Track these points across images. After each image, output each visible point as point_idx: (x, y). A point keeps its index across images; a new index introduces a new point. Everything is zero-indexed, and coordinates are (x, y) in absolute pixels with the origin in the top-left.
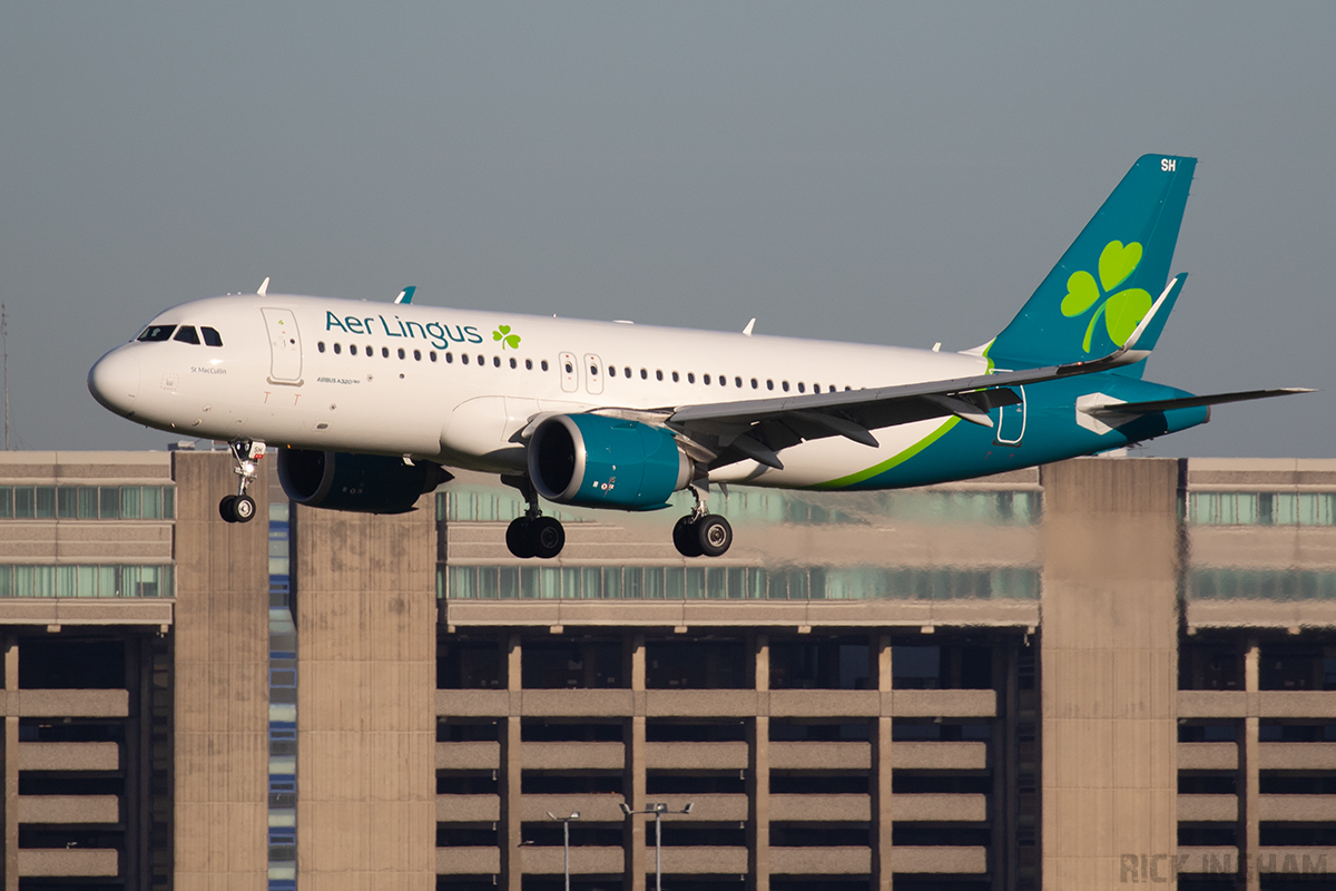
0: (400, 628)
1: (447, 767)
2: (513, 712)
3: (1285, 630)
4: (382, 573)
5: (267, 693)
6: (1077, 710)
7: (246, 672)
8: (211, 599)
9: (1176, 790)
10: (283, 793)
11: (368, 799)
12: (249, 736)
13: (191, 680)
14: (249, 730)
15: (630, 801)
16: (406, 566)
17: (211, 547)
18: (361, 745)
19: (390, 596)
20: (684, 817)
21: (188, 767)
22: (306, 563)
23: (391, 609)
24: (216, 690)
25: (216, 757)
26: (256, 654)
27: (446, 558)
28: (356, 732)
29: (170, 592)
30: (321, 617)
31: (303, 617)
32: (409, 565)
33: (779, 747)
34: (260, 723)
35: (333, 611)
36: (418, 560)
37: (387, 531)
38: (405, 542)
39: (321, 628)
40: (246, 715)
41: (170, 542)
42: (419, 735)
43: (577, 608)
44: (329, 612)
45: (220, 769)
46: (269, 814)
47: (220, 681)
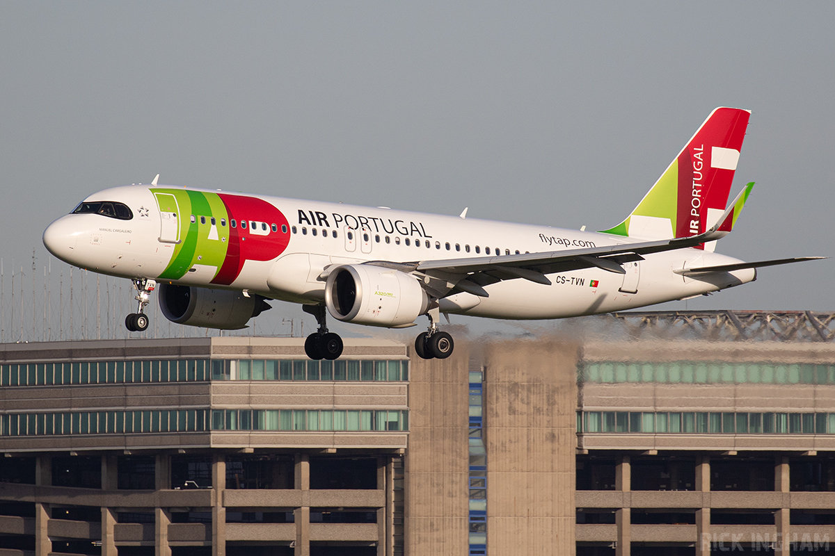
0: (553, 451)
1: (583, 540)
2: (625, 504)
4: (541, 416)
5: (468, 492)
7: (454, 479)
8: (432, 432)
12: (456, 519)
13: (419, 484)
14: (457, 516)
16: (556, 412)
17: (432, 399)
18: (528, 526)
19: (546, 431)
21: (417, 540)
22: (492, 409)
23: (547, 439)
24: (435, 490)
25: (435, 533)
26: (461, 467)
27: (582, 407)
28: (525, 517)
29: (406, 428)
30: (502, 444)
31: (491, 443)
32: (558, 411)
33: (798, 528)
34: (463, 511)
35: (510, 440)
36: (564, 408)
37: (545, 389)
38: (556, 396)
39: (502, 451)
40: (454, 506)
41: (406, 396)
42: (565, 519)
43: (666, 439)
44: (507, 441)
45: (438, 541)
47: (438, 485)
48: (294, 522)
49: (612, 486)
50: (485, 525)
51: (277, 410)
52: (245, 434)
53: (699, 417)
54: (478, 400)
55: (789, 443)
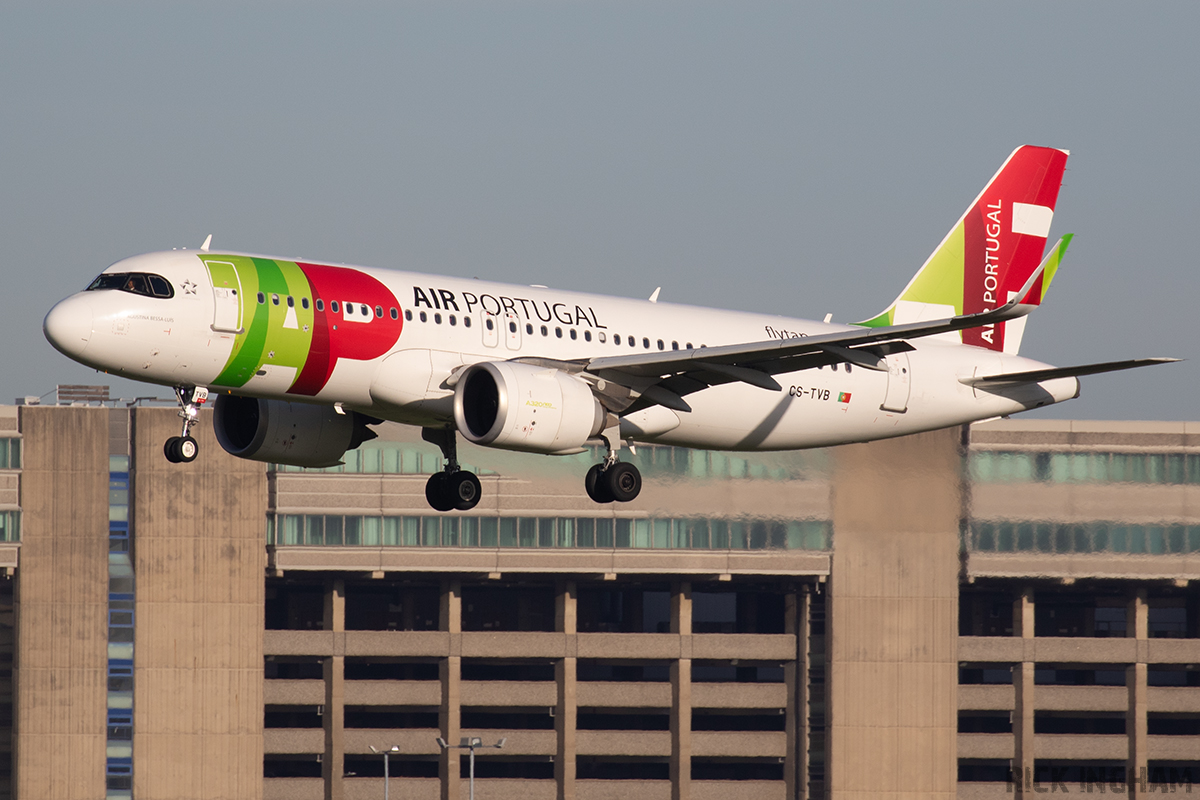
0: (232, 572)
1: (275, 702)
2: (336, 652)
3: (1059, 579)
4: (215, 520)
5: (106, 632)
6: (865, 653)
7: (87, 612)
8: (55, 544)
9: (955, 729)
10: (120, 727)
11: (200, 732)
12: (89, 672)
13: (35, 619)
14: (89, 666)
15: (445, 735)
16: (237, 514)
17: (55, 495)
18: (194, 681)
19: (222, 543)
20: (497, 752)
21: (31, 702)
22: (143, 511)
23: (223, 554)
24: (59, 628)
25: (58, 692)
26: (97, 596)
27: (275, 507)
28: (189, 669)
29: (16, 537)
30: (158, 561)
31: (141, 561)
32: (240, 513)
33: (586, 686)
34: (99, 660)
35: (169, 556)
36: (249, 508)
37: (220, 481)
38: (237, 492)
39: (157, 572)
40: (86, 653)
41: (17, 490)
42: (248, 672)
43: (397, 555)
44: (165, 557)
45: (62, 703)
46: (108, 746)
47: (62, 621)
49: (319, 623)
50: (132, 680)
53: (446, 522)
54: (123, 496)
55: (577, 561)
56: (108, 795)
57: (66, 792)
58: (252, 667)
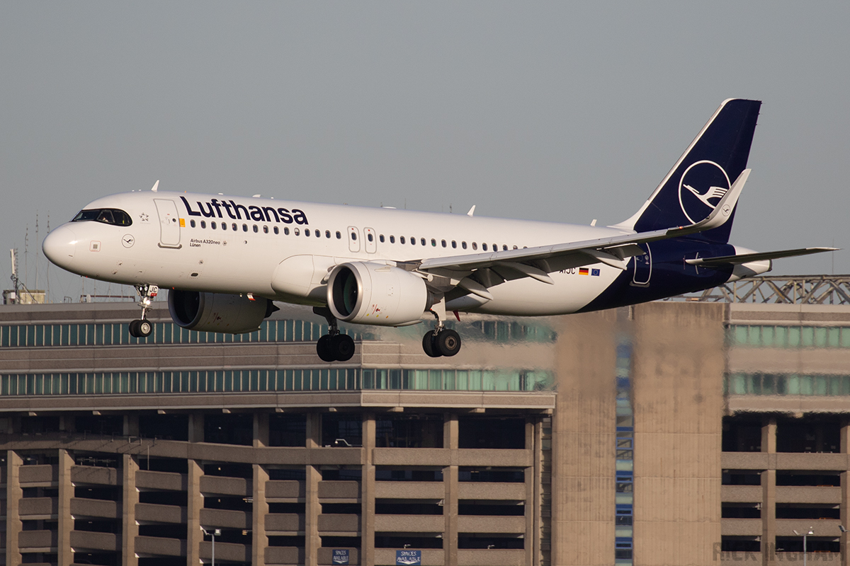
0: (699, 412)
1: (729, 501)
2: (770, 466)
4: (688, 377)
5: (614, 453)
7: (601, 439)
8: (581, 393)
10: (624, 516)
11: (678, 521)
12: (603, 479)
13: (567, 444)
14: (604, 476)
15: (845, 524)
16: (703, 374)
18: (674, 486)
19: (693, 392)
21: (565, 499)
22: (639, 371)
23: (694, 400)
24: (583, 450)
25: (582, 493)
26: (608, 428)
27: (729, 369)
28: (671, 478)
29: (554, 389)
30: (649, 405)
31: (638, 403)
32: (705, 373)
34: (610, 471)
35: (657, 401)
39: (649, 412)
40: (601, 466)
42: (711, 480)
44: (654, 402)
45: (585, 500)
46: (616, 529)
47: (585, 445)
48: (442, 481)
49: (758, 448)
50: (632, 485)
51: (427, 370)
52: (395, 394)
54: (626, 362)
56: (616, 562)
57: (588, 560)
58: (713, 477)
